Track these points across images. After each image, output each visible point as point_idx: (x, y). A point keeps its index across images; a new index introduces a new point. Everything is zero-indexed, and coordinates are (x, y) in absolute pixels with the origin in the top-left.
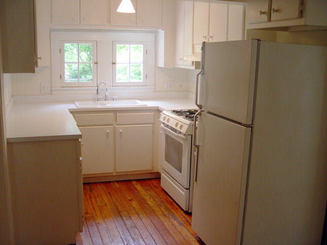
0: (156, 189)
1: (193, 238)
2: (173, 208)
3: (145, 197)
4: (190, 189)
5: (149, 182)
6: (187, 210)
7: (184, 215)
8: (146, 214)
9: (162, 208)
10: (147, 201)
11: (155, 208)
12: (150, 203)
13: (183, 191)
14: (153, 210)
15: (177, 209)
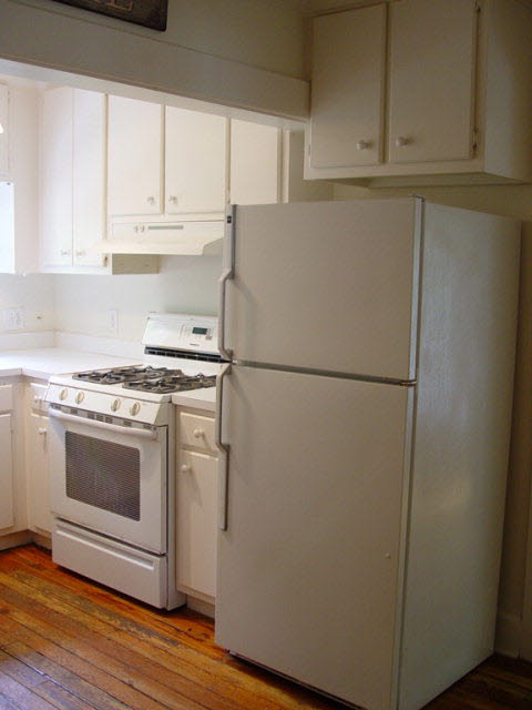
0: (44, 573)
1: (226, 666)
2: (122, 609)
3: (33, 597)
4: (170, 554)
5: (11, 558)
6: (164, 605)
7: (160, 618)
8: (71, 636)
9: (97, 614)
10: (47, 605)
11: (81, 619)
12: (57, 608)
13: (150, 562)
14: (78, 623)
15: (131, 609)
